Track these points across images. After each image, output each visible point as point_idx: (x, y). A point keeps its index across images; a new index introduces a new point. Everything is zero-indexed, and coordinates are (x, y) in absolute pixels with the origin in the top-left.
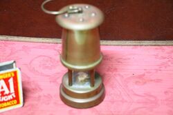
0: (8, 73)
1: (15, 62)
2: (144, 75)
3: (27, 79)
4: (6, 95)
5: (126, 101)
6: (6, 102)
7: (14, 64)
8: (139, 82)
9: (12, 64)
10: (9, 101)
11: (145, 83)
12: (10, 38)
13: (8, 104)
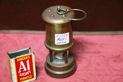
0: (25, 56)
1: (30, 48)
2: (120, 56)
3: (38, 60)
4: (25, 72)
5: (108, 75)
6: (25, 76)
7: (30, 50)
8: (117, 61)
9: (28, 50)
10: (26, 76)
11: (121, 61)
12: (24, 32)
13: (26, 78)
